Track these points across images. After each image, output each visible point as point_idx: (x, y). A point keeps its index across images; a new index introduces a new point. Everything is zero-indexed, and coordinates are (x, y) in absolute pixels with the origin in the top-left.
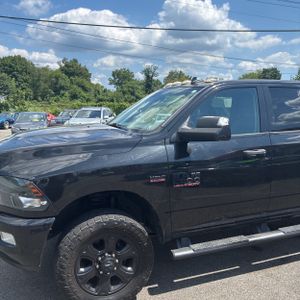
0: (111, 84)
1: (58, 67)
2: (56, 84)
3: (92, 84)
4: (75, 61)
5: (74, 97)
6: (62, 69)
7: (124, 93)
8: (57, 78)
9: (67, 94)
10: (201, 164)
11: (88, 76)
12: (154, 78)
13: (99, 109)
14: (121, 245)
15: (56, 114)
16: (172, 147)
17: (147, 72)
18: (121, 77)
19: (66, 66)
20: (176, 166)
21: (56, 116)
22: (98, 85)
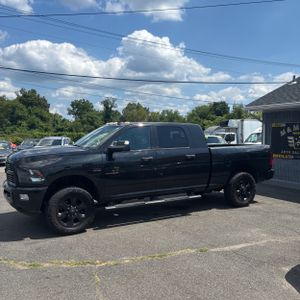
0: (69, 114)
1: (15, 97)
2: (13, 113)
3: (51, 115)
4: (34, 91)
5: (32, 127)
6: (19, 99)
7: (83, 123)
8: (14, 108)
9: (24, 123)
10: (118, 164)
11: (46, 106)
12: (113, 109)
13: (59, 138)
14: (79, 202)
15: (18, 143)
16: (104, 155)
17: (106, 103)
18: (80, 108)
19: (24, 95)
20: (107, 165)
21: (18, 145)
22: (56, 115)
